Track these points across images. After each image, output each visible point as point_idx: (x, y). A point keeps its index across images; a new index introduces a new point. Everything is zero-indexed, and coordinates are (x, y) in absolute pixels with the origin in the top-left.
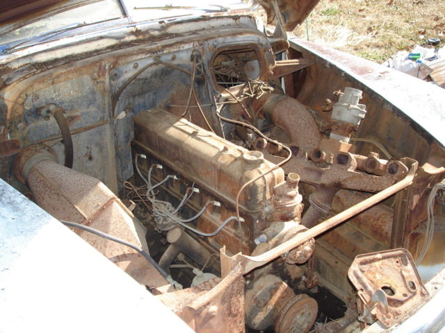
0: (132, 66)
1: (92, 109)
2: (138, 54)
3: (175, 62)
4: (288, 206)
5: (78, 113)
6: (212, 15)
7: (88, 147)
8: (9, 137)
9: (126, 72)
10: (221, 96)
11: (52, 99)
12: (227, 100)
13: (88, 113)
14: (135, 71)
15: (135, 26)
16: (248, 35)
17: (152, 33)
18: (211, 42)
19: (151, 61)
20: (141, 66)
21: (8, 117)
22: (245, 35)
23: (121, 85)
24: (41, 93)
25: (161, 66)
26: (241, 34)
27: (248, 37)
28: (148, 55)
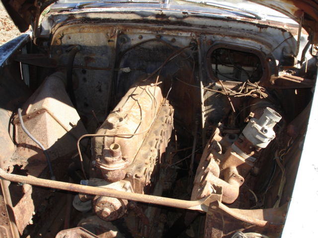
0: (137, 36)
1: (104, 58)
2: (142, 28)
3: (174, 44)
4: (101, 167)
5: (94, 57)
6: (239, 18)
7: (99, 82)
8: (50, 56)
9: (133, 40)
10: (214, 84)
11: (79, 42)
12: (220, 89)
13: (100, 59)
14: (140, 41)
15: (161, 11)
16: (249, 41)
17: (170, 18)
18: (209, 37)
19: (153, 37)
20: (144, 39)
21: (52, 44)
22: (246, 40)
23: (127, 47)
24: (72, 36)
25: (161, 44)
26: (242, 37)
27: (250, 43)
28: (150, 32)
